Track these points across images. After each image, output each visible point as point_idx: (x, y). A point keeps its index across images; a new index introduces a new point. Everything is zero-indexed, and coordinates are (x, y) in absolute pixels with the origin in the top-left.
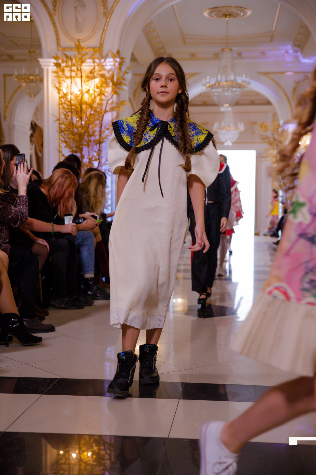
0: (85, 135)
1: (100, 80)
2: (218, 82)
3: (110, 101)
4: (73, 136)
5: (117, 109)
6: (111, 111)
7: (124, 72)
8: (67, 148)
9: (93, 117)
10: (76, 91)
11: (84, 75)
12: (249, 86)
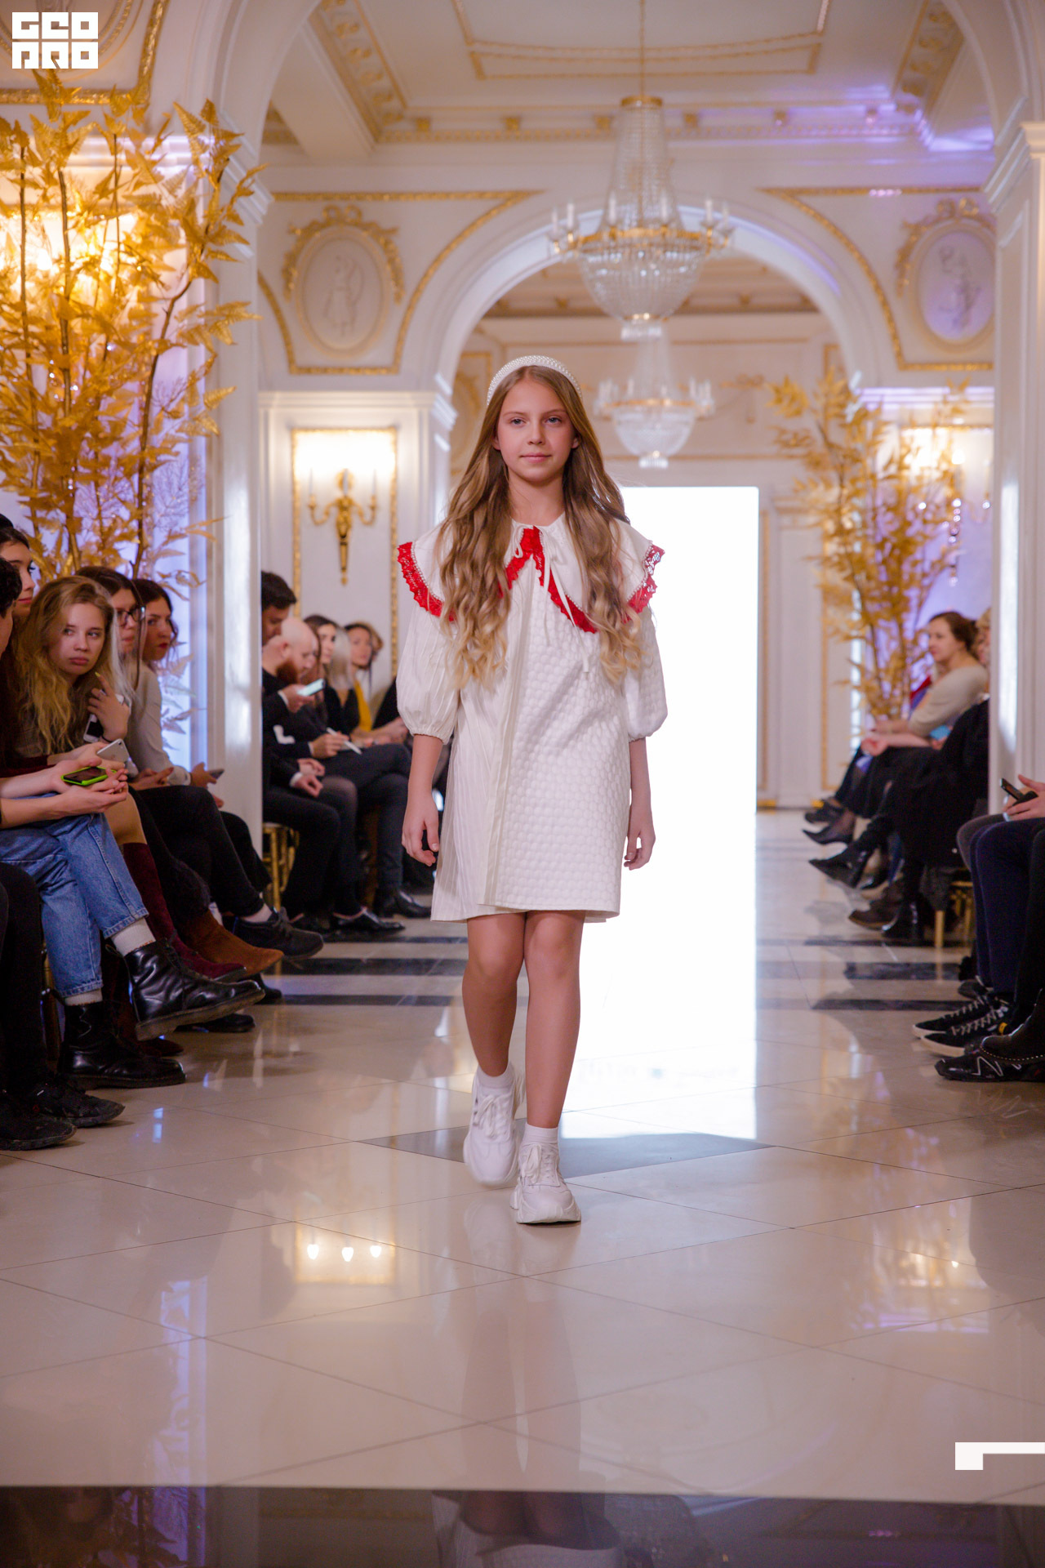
0: (83, 439)
1: (141, 219)
2: (611, 229)
3: (182, 305)
4: (36, 441)
5: (207, 334)
6: (183, 347)
7: (234, 189)
8: (12, 488)
9: (115, 366)
10: (43, 260)
11: (75, 198)
12: (728, 242)
